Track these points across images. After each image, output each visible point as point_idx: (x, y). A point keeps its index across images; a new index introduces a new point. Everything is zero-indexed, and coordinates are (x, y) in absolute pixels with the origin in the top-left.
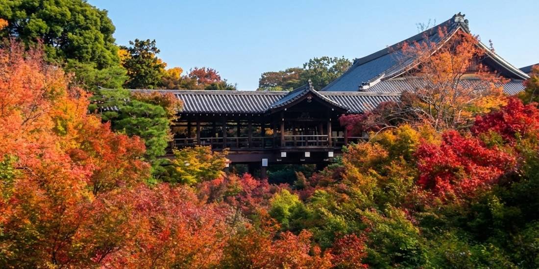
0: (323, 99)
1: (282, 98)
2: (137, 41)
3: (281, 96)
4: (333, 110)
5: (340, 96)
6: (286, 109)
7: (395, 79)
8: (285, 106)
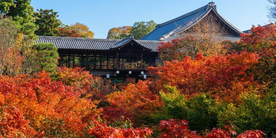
0: (139, 44)
1: (118, 43)
2: (41, 10)
3: (117, 42)
4: (144, 50)
5: (148, 43)
6: (119, 49)
7: (177, 35)
8: (119, 47)
